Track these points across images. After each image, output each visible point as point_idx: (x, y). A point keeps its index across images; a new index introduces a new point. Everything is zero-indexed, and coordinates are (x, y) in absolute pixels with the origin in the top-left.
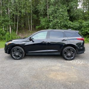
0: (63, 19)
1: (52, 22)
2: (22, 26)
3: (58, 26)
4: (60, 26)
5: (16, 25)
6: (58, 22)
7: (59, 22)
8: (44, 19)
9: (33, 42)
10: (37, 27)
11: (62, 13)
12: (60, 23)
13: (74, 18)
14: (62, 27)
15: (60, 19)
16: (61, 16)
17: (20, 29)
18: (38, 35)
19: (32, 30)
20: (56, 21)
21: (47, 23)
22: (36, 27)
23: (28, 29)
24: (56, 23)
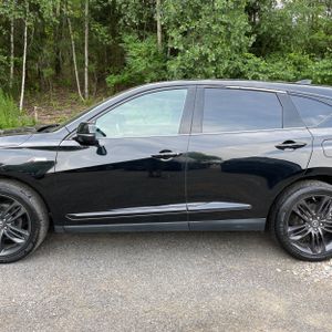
0: (228, 44)
1: (179, 58)
2: (45, 75)
5: (18, 66)
6: (207, 55)
7: (212, 58)
8: (143, 46)
9: (101, 151)
10: (112, 80)
11: (224, 18)
12: (213, 63)
13: (267, 46)
15: (215, 45)
16: (222, 29)
17: (37, 85)
18: (126, 113)
19: (90, 93)
20: (197, 51)
21: (157, 64)
22: (108, 79)
23: (73, 88)
24: (196, 64)
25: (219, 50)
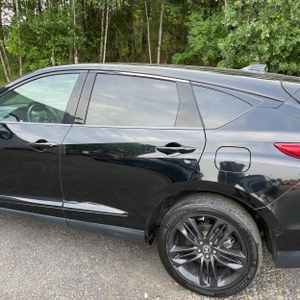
0: (288, 18)
3: (260, 54)
4: (268, 56)
7: (265, 34)
14: (278, 56)
15: (272, 20)
25: (275, 26)
